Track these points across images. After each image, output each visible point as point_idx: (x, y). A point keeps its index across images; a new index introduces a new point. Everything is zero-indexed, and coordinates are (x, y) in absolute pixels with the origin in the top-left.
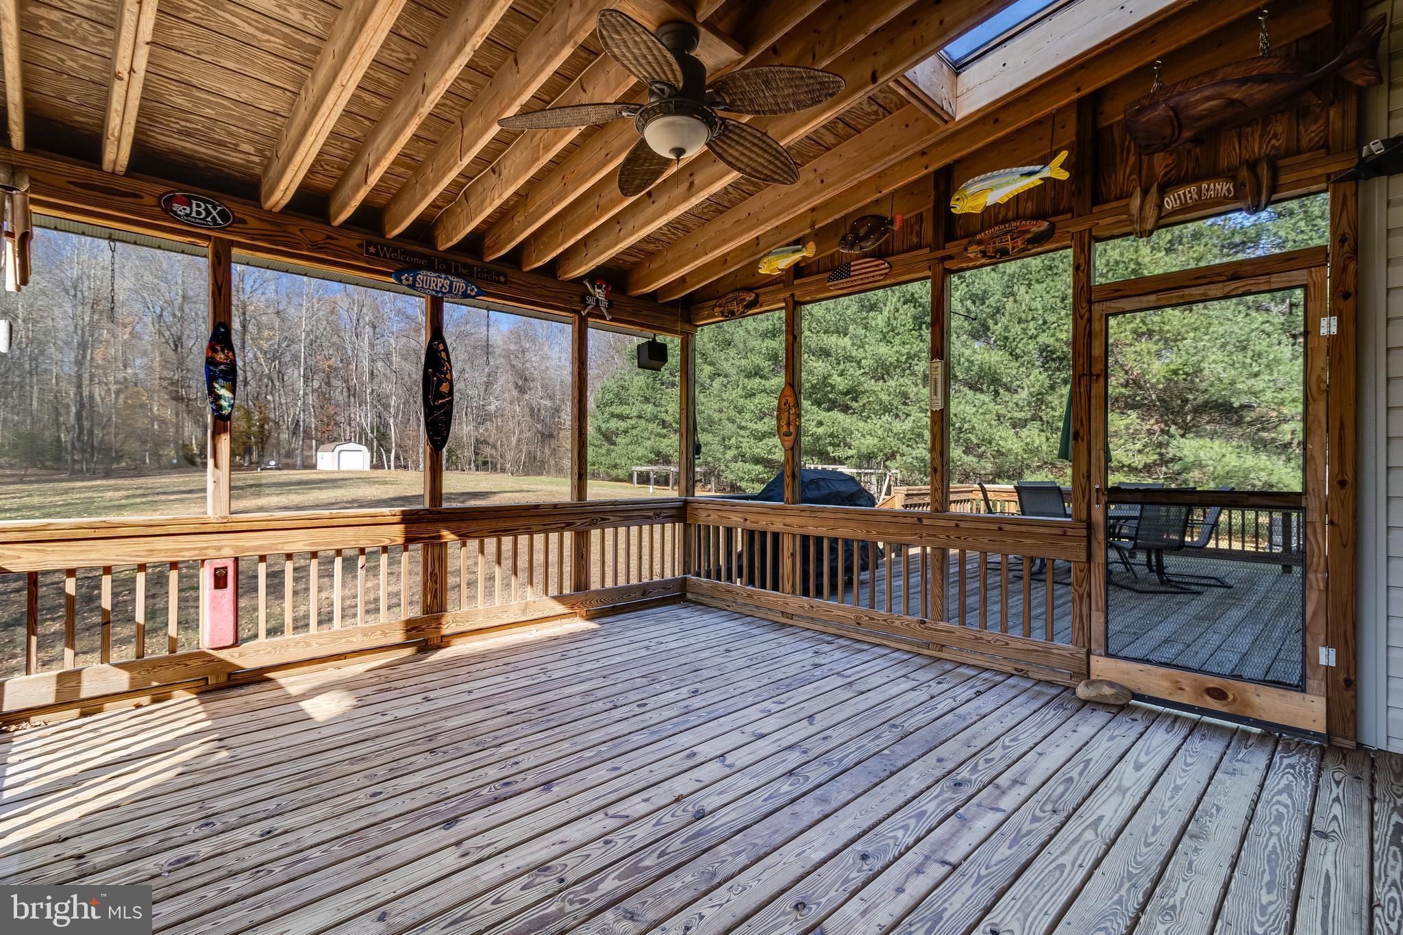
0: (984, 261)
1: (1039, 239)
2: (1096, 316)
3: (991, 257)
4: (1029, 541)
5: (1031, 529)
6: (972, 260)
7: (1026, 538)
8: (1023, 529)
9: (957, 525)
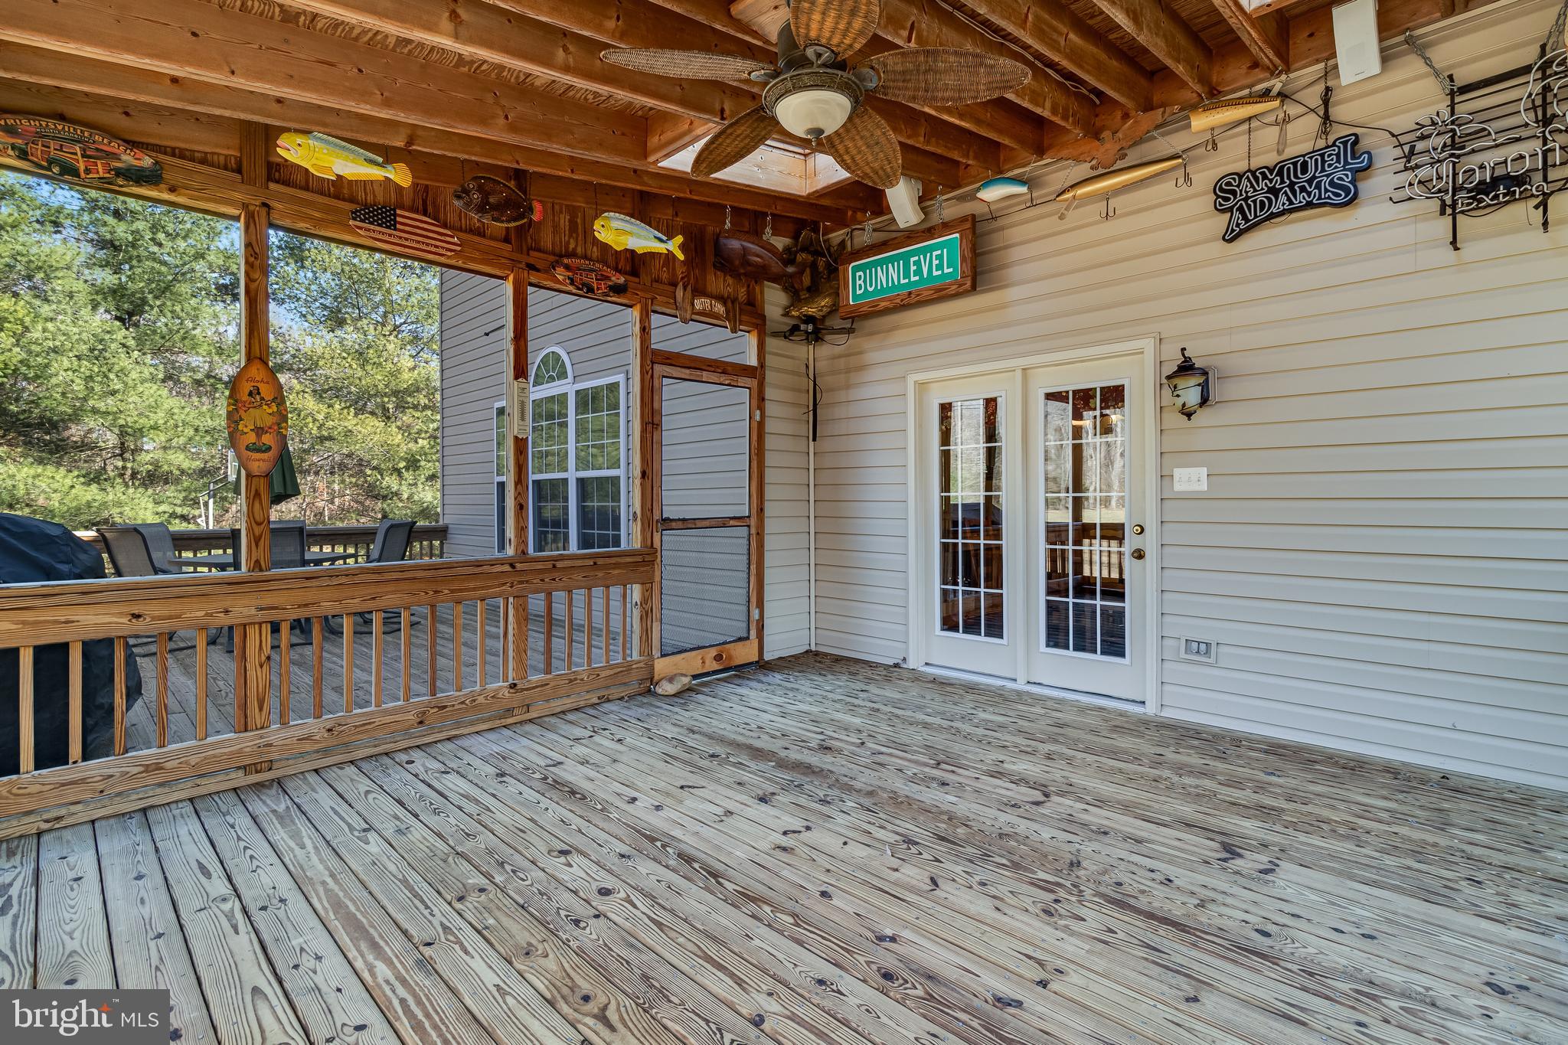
0: (571, 288)
1: (618, 290)
2: (656, 376)
3: (579, 289)
4: (616, 572)
5: (619, 560)
6: (558, 282)
7: (614, 568)
8: (613, 560)
9: (554, 566)
